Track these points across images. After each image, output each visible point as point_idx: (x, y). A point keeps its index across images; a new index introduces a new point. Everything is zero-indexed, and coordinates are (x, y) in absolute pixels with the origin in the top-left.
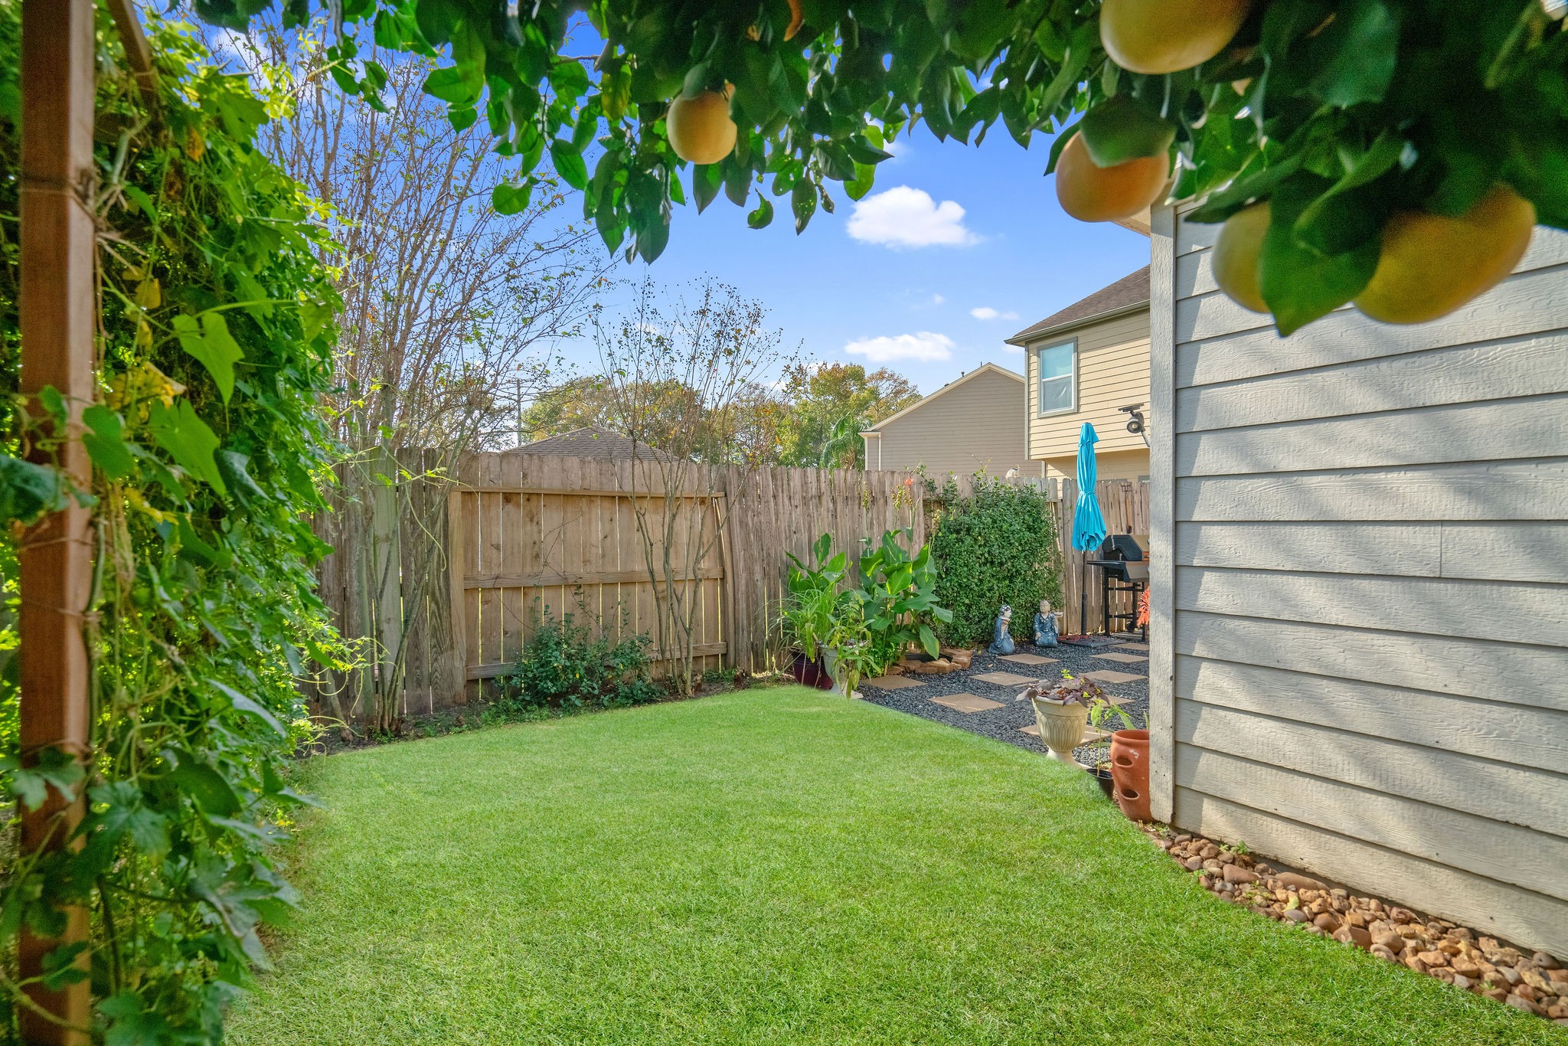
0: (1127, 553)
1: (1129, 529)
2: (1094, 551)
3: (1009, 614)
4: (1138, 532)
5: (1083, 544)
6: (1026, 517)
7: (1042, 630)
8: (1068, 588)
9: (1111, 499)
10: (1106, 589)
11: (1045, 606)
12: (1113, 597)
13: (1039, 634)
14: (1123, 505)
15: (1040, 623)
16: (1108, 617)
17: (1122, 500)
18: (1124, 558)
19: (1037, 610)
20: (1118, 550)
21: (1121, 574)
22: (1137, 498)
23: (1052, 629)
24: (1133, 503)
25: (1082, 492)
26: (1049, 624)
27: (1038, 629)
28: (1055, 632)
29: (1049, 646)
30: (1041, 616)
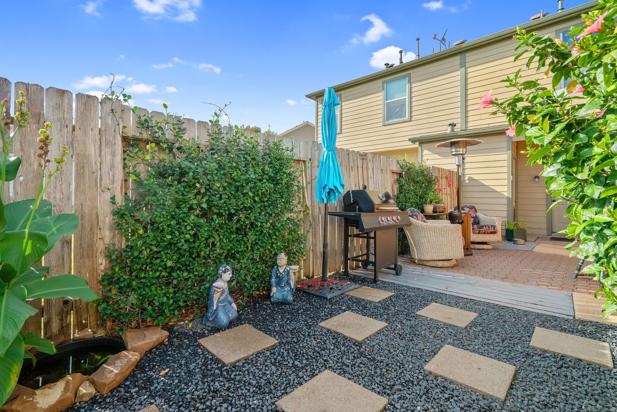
0: (363, 205)
1: (365, 187)
2: (335, 204)
3: (227, 276)
4: (370, 189)
5: (324, 196)
6: (267, 168)
7: (278, 284)
8: (315, 236)
9: (351, 164)
10: (347, 236)
11: (282, 259)
12: (353, 241)
13: (274, 290)
14: (360, 169)
15: (277, 277)
16: (346, 259)
17: (360, 165)
18: (360, 210)
19: (274, 264)
20: (355, 202)
21: (357, 223)
22: (370, 165)
23: (288, 283)
24: (367, 168)
25: (324, 149)
26: (285, 278)
27: (274, 284)
28: (290, 287)
29: (283, 303)
30: (278, 270)
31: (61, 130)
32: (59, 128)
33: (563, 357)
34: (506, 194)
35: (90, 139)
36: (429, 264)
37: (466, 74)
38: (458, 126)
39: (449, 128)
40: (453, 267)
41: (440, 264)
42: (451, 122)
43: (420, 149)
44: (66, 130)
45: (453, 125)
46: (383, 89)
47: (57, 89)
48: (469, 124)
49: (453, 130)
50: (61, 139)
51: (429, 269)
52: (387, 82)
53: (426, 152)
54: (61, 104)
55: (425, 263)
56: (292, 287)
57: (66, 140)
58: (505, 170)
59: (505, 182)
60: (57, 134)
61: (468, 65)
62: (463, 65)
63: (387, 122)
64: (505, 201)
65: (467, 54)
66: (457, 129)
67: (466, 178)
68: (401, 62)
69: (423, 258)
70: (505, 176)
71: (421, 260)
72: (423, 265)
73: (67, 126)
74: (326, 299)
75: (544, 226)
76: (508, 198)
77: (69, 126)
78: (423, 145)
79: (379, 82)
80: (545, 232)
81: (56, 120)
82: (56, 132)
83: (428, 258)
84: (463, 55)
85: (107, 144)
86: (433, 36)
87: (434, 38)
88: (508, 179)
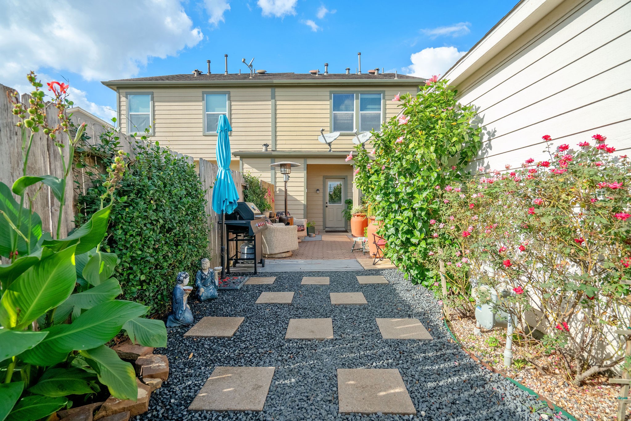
0: (243, 215)
7: (204, 285)
11: (207, 263)
13: (202, 290)
15: (202, 279)
20: (236, 212)
21: (246, 230)
23: (213, 282)
25: (221, 168)
26: (210, 279)
27: (201, 285)
28: (215, 285)
29: (210, 300)
30: (203, 273)
31: (11, 138)
32: (8, 135)
33: (373, 285)
34: (303, 202)
35: (39, 150)
36: (276, 256)
37: (276, 105)
38: (270, 146)
39: (264, 147)
40: (291, 256)
41: (284, 255)
42: (265, 142)
43: (241, 162)
44: (16, 139)
45: (266, 145)
46: (203, 100)
47: (4, 86)
48: (278, 146)
49: (267, 150)
50: (12, 149)
51: (278, 260)
52: (208, 93)
53: (246, 166)
54: (9, 105)
55: (274, 256)
56: (217, 285)
57: (16, 149)
58: (303, 184)
59: (303, 193)
60: (8, 142)
61: (277, 98)
62: (273, 97)
63: (207, 133)
64: (302, 207)
65: (277, 90)
66: (270, 148)
67: (277, 190)
68: (210, 72)
69: (273, 252)
70: (303, 189)
71: (271, 254)
72: (272, 258)
73: (16, 134)
74: (237, 290)
75: (322, 223)
76: (304, 205)
77: (18, 133)
78: (244, 159)
79: (199, 92)
80: (322, 228)
81: (5, 125)
82: (6, 140)
83: (276, 252)
84: (273, 89)
85: (55, 157)
86: (243, 60)
87: (244, 62)
88: (304, 191)
